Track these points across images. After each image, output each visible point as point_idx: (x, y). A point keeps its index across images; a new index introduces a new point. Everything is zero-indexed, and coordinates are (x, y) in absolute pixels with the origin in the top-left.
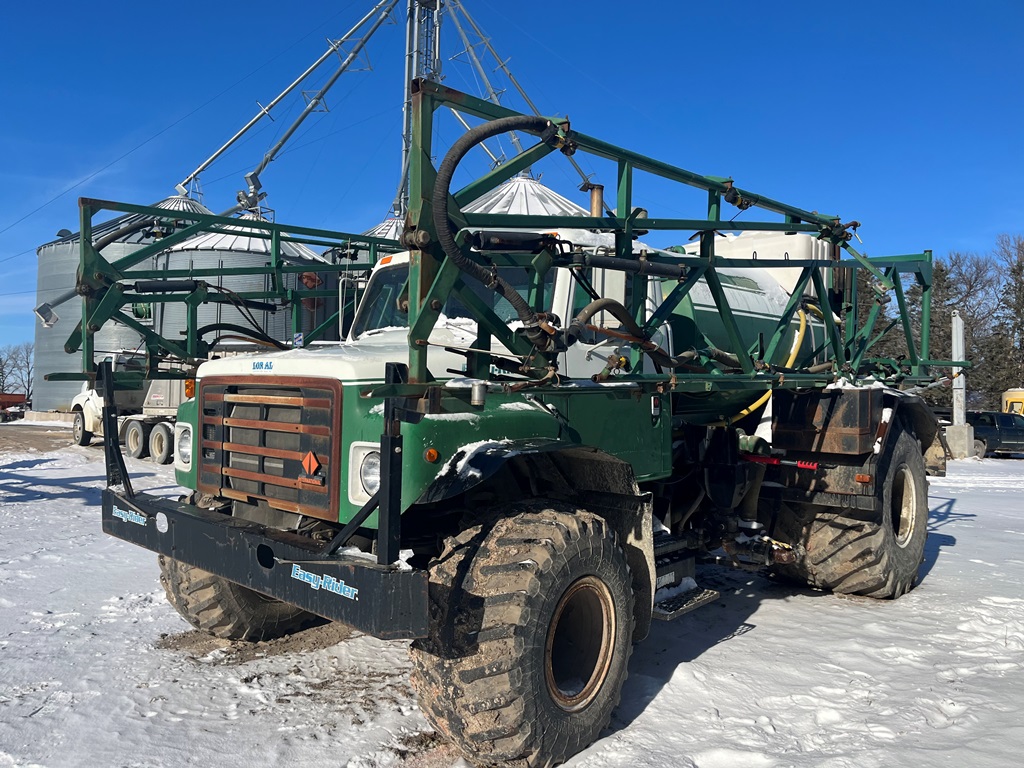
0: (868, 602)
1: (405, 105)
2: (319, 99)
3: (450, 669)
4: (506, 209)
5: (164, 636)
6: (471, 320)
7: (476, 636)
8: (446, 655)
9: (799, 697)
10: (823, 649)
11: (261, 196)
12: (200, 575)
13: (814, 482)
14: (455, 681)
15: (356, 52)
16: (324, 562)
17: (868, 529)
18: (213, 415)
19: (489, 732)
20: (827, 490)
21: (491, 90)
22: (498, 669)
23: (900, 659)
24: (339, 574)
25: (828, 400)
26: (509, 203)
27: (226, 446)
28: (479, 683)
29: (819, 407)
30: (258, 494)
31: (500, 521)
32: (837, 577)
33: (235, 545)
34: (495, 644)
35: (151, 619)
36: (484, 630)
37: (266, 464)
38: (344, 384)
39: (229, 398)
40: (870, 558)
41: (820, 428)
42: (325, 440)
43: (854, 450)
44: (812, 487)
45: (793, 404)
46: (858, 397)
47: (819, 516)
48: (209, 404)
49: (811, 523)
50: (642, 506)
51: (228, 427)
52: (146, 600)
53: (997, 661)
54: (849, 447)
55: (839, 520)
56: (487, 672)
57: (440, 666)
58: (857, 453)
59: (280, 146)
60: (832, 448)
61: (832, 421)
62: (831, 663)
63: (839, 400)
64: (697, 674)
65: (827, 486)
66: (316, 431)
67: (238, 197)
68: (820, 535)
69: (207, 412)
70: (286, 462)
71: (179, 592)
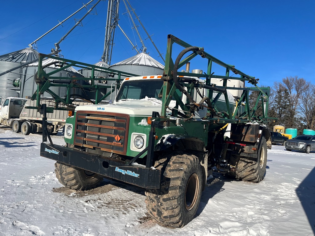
0: (252, 183)
1: (106, 27)
2: (80, 22)
3: (159, 198)
4: (139, 62)
5: (54, 188)
6: (156, 99)
7: (168, 189)
8: (159, 194)
9: (242, 208)
10: (245, 195)
11: (59, 51)
12: (71, 169)
13: (240, 149)
14: (161, 201)
15: (93, 8)
16: (128, 167)
17: (254, 163)
18: (81, 122)
19: (170, 216)
20: (244, 152)
21: (135, 25)
22: (175, 198)
23: (265, 198)
24: (133, 170)
25: (247, 127)
26: (139, 60)
27: (85, 132)
28: (168, 202)
29: (244, 129)
30: (97, 146)
31: (172, 157)
32: (244, 176)
33: (94, 161)
34: (173, 191)
35: (47, 183)
36: (170, 187)
37: (100, 138)
38: (130, 116)
39: (87, 117)
40: (254, 171)
41: (244, 134)
42: (123, 132)
43: (253, 141)
44: (240, 151)
45: (237, 128)
46: (255, 127)
47: (241, 159)
48: (79, 119)
49: (239, 161)
50: (205, 154)
51: (87, 126)
52: (43, 177)
53: (290, 200)
54: (252, 140)
55: (246, 160)
56: (171, 199)
57: (156, 197)
58: (254, 142)
59: (67, 35)
60: (247, 140)
61: (248, 133)
62: (248, 199)
63: (250, 127)
64: (214, 202)
65: (244, 151)
66: (120, 129)
67: (52, 51)
68: (241, 164)
69: (78, 121)
70: (108, 137)
71: (62, 175)
